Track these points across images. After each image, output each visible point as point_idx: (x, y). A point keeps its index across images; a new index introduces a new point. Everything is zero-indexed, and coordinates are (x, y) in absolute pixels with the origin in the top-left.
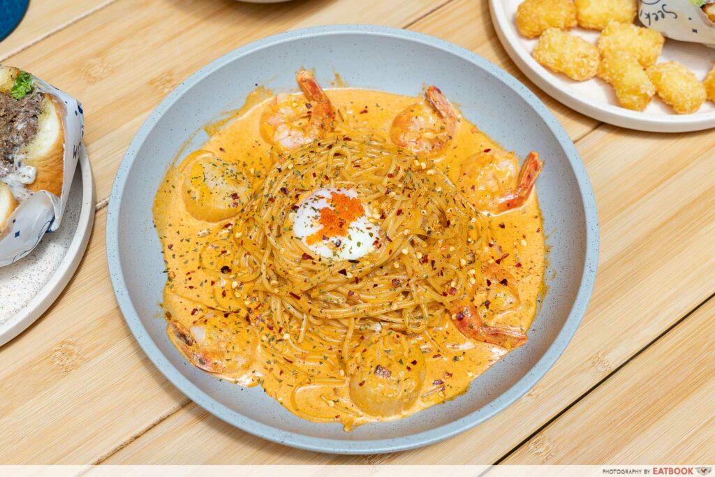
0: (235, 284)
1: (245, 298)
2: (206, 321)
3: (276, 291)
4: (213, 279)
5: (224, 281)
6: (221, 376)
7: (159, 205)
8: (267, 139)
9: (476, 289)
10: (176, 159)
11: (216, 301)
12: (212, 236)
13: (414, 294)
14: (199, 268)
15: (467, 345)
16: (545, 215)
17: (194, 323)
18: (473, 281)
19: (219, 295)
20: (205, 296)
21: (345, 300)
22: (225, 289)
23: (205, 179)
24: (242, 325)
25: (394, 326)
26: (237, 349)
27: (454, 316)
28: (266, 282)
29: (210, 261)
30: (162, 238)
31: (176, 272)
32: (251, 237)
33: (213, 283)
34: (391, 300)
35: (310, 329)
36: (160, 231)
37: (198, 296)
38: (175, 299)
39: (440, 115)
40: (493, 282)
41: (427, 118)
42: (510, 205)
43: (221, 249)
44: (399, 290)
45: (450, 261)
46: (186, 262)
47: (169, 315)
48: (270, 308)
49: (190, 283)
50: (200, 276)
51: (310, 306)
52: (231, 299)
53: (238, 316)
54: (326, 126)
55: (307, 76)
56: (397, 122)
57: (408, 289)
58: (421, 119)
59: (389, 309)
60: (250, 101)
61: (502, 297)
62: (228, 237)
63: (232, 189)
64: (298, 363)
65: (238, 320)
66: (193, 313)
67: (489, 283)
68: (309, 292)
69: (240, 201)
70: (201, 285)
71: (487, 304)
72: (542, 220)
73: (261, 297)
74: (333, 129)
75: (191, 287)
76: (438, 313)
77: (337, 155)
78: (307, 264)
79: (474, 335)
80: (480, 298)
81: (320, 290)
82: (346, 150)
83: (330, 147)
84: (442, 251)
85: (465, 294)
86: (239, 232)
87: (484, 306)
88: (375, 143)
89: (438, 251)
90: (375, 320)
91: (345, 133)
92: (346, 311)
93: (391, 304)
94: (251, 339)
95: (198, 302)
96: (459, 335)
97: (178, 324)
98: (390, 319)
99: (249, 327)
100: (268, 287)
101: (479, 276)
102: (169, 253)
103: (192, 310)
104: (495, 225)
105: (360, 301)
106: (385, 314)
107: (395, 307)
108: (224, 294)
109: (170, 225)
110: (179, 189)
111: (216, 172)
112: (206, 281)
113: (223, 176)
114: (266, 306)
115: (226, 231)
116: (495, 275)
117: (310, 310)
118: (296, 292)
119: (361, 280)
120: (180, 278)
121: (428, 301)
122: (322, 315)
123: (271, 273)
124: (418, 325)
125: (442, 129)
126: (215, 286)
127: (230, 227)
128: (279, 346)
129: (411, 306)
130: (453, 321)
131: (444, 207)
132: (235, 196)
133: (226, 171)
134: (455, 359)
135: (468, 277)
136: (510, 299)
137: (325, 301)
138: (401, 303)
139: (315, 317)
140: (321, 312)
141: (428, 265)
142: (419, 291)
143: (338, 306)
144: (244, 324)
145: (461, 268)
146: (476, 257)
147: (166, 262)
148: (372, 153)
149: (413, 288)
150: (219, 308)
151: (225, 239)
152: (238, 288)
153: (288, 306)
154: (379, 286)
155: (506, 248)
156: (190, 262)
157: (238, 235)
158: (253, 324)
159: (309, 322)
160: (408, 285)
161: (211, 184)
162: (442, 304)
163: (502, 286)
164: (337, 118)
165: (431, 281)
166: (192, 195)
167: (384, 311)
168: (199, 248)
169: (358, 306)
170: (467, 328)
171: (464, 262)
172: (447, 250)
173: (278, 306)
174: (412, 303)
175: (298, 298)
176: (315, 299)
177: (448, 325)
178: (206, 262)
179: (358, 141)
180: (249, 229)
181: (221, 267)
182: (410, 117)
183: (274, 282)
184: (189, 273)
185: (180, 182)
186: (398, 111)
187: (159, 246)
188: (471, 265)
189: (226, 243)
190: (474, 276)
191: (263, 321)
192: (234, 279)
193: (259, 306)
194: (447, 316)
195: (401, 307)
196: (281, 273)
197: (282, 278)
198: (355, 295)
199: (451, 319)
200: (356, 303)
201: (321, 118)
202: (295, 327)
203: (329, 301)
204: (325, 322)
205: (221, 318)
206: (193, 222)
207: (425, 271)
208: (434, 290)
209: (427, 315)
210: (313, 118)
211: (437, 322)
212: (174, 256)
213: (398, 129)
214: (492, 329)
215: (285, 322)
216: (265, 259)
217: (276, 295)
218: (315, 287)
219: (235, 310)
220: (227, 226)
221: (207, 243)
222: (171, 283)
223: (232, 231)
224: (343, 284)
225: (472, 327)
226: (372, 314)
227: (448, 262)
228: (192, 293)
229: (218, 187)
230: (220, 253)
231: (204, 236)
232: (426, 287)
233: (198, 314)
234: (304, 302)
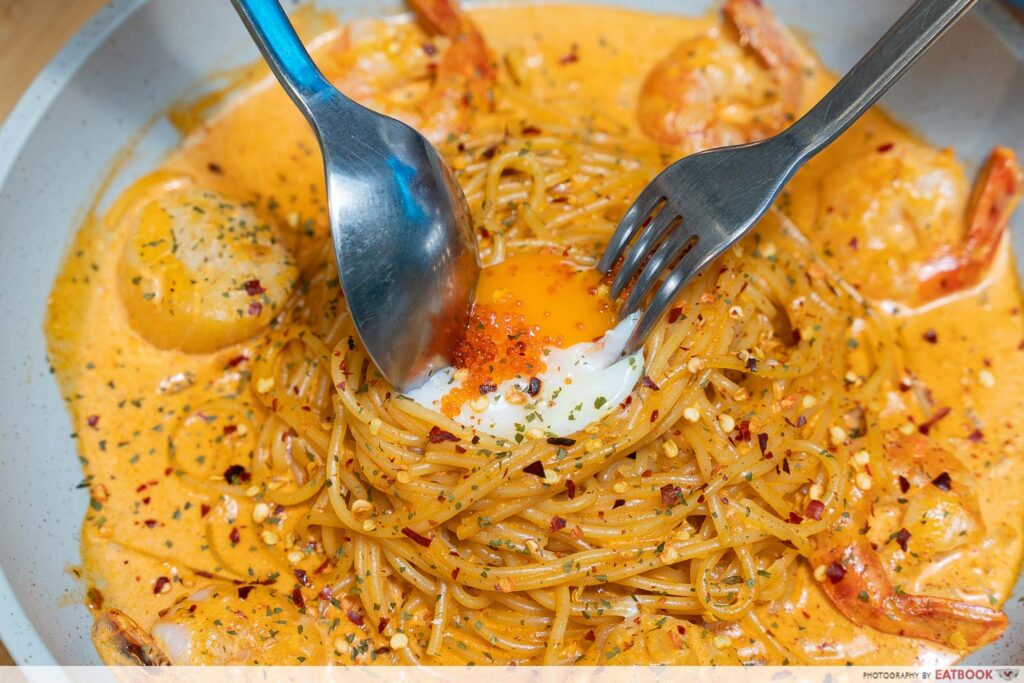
0: (262, 511)
1: (289, 545)
2: (193, 609)
3: (368, 525)
4: (206, 499)
5: (232, 506)
7: (62, 316)
9: (872, 502)
10: (100, 195)
11: (216, 555)
12: (197, 390)
13: (719, 523)
14: (168, 472)
15: (858, 644)
17: (163, 614)
18: (865, 482)
19: (221, 538)
20: (186, 545)
21: (545, 542)
22: (236, 525)
23: (175, 248)
24: (285, 615)
25: (671, 603)
27: (820, 572)
28: (339, 505)
29: (197, 453)
30: (72, 399)
31: (110, 485)
32: (296, 390)
33: (205, 510)
34: (660, 540)
35: (458, 620)
36: (66, 381)
37: (169, 544)
38: (111, 555)
39: (762, 64)
40: (918, 481)
41: (729, 73)
42: (947, 284)
43: (222, 422)
44: (680, 512)
45: (806, 432)
46: (136, 459)
47: (96, 598)
48: (353, 569)
49: (146, 513)
50: (170, 493)
51: (454, 563)
52: (253, 549)
53: (272, 593)
54: (476, 100)
56: (654, 84)
57: (701, 509)
58: (716, 74)
59: (656, 564)
61: (941, 517)
62: (240, 389)
63: (244, 269)
65: (274, 604)
66: (157, 589)
67: (905, 485)
68: (451, 529)
69: (267, 301)
70: (176, 515)
71: (902, 538)
73: (329, 542)
74: (492, 108)
75: (150, 523)
76: (781, 565)
77: (509, 173)
78: (442, 454)
79: (873, 618)
80: (883, 523)
81: (480, 519)
82: (530, 162)
83: (490, 154)
84: (785, 409)
85: (846, 515)
86: (267, 377)
87: (895, 544)
88: (600, 138)
89: (775, 409)
90: (622, 590)
91: (521, 114)
92: (548, 570)
93: (660, 548)
94: (308, 650)
95: (168, 560)
96: (833, 621)
97: (121, 620)
98: (661, 587)
99: (304, 620)
100: (345, 516)
101: (879, 467)
102: (91, 437)
103: (153, 581)
104: (913, 337)
105: (580, 542)
106: (646, 574)
107: (671, 556)
108: (234, 538)
109: (91, 366)
110: (108, 273)
111: (203, 227)
112: (188, 506)
113: (221, 237)
114: (343, 565)
115: (234, 376)
116: (919, 465)
117: (456, 573)
118: (420, 527)
119: (583, 489)
120: (121, 501)
121: (754, 537)
122: (486, 585)
123: (353, 483)
124: (732, 600)
125: (769, 96)
126: (211, 518)
127: (242, 366)
128: (380, 665)
129: (711, 553)
130: (819, 585)
131: (782, 293)
132: (253, 287)
133: (228, 225)
135: (852, 472)
136: (961, 522)
137: (493, 548)
138: (685, 544)
139: (468, 589)
140: (484, 575)
141: (752, 445)
142: (731, 512)
143: (526, 557)
144: (288, 611)
145: (833, 449)
146: (870, 420)
147: (84, 460)
148: (596, 164)
149: (715, 506)
150: (223, 573)
151: (231, 397)
152: (272, 521)
153: (399, 563)
154: (629, 504)
155: (944, 394)
156: (145, 458)
157: (264, 385)
158: (311, 611)
159: (454, 601)
160: (701, 499)
161: (191, 259)
162: (788, 543)
163: (939, 492)
164: (502, 77)
165: (759, 486)
166: (144, 288)
167: (644, 567)
168: (167, 420)
169: (577, 558)
170: (854, 601)
171: (839, 435)
172: (798, 403)
173: (375, 565)
174: (714, 545)
175: (426, 542)
176: (465, 543)
177: (806, 596)
178: (186, 458)
179: (556, 135)
180: (292, 368)
181: (223, 466)
182: (686, 71)
183: (361, 504)
184: (142, 488)
185: (108, 254)
186: (657, 54)
187: (63, 421)
188: (859, 442)
189: (235, 406)
190: (867, 469)
191: (336, 603)
192: (260, 498)
193: (324, 565)
194: (802, 572)
195: (687, 555)
196: (376, 481)
197: (383, 496)
198: (570, 526)
199: (812, 579)
200: (573, 550)
201: (461, 79)
202: (418, 618)
203: (504, 546)
204: (497, 602)
205: (229, 599)
206: (149, 357)
207: (744, 461)
208: (769, 508)
209: (751, 574)
210: (442, 81)
211: (780, 588)
212: (103, 445)
213: (658, 101)
214: (918, 601)
215: (393, 605)
216: (336, 448)
217: (369, 538)
218: (466, 513)
219: (264, 578)
220: (234, 363)
221: (187, 409)
222: (98, 515)
223: (248, 377)
224: (537, 500)
225: (865, 599)
226: (613, 575)
227: (800, 437)
228: (153, 540)
229: (210, 265)
230: (220, 431)
231: (178, 389)
232: (748, 503)
233: (171, 591)
234: (440, 551)
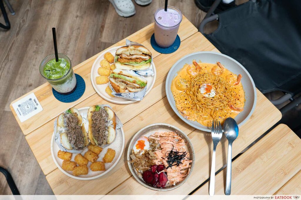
0: (188, 102)
1: (191, 105)
2: (185, 110)
5: (186, 102)
6: (189, 120)
8: (189, 74)
9: (233, 101)
10: (173, 79)
12: (182, 93)
13: (224, 103)
14: (181, 99)
15: (232, 111)
16: (243, 86)
17: (183, 110)
18: (233, 99)
20: (183, 105)
24: (192, 110)
25: (220, 109)
26: (192, 114)
27: (230, 106)
29: (183, 98)
31: (177, 100)
33: (184, 102)
34: (220, 104)
38: (178, 106)
39: (221, 68)
42: (236, 84)
43: (184, 96)
44: (221, 102)
46: (178, 98)
47: (178, 109)
48: (196, 106)
49: (180, 102)
50: (181, 101)
52: (188, 105)
53: (190, 108)
55: (194, 61)
56: (212, 70)
58: (218, 69)
59: (219, 106)
60: (185, 66)
61: (238, 102)
63: (186, 84)
64: (203, 116)
66: (182, 108)
67: (236, 100)
71: (236, 104)
72: (243, 87)
76: (227, 106)
78: (205, 98)
79: (234, 110)
80: (234, 102)
83: (203, 75)
89: (226, 94)
91: (204, 72)
92: (212, 106)
94: (194, 112)
96: (231, 109)
101: (234, 98)
102: (175, 97)
103: (181, 108)
104: (234, 88)
105: (214, 104)
108: (186, 104)
109: (174, 91)
110: (174, 84)
111: (182, 81)
113: (184, 82)
115: (184, 92)
116: (236, 98)
117: (205, 107)
118: (203, 103)
119: (214, 101)
120: (178, 102)
121: (226, 104)
123: (196, 100)
124: (224, 108)
125: (222, 70)
128: (199, 113)
130: (230, 107)
131: (225, 86)
132: (187, 86)
134: (231, 114)
136: (240, 102)
137: (208, 105)
138: (222, 105)
140: (207, 107)
143: (210, 106)
145: (230, 97)
148: (211, 76)
150: (186, 107)
153: (200, 106)
154: (217, 102)
155: (237, 93)
161: (182, 84)
162: (228, 104)
163: (238, 100)
164: (201, 69)
165: (226, 100)
166: (179, 86)
168: (180, 96)
169: (214, 106)
172: (228, 94)
173: (198, 106)
176: (206, 105)
177: (229, 108)
181: (185, 99)
182: (215, 68)
183: (197, 102)
184: (179, 100)
186: (212, 67)
187: (173, 96)
188: (232, 96)
189: (185, 94)
191: (195, 109)
193: (194, 106)
196: (199, 100)
197: (199, 101)
202: (201, 110)
204: (207, 109)
205: (188, 109)
206: (178, 91)
207: (225, 98)
210: (197, 70)
213: (213, 71)
214: (237, 108)
215: (199, 109)
216: (195, 98)
217: (198, 104)
218: (206, 103)
222: (176, 103)
223: (186, 92)
224: (211, 102)
225: (233, 108)
226: (216, 107)
227: (228, 96)
228: (180, 104)
231: (180, 93)
233: (183, 108)
234: (204, 105)
